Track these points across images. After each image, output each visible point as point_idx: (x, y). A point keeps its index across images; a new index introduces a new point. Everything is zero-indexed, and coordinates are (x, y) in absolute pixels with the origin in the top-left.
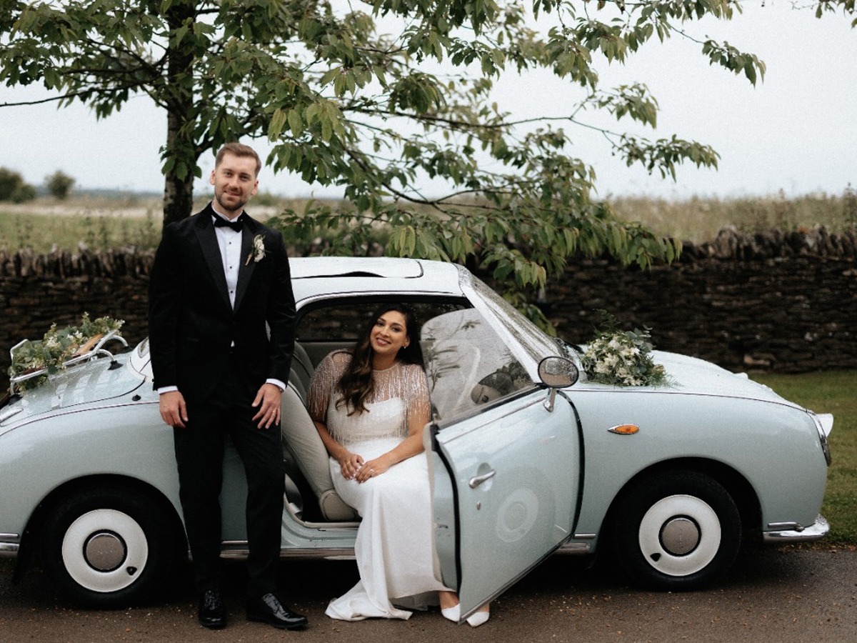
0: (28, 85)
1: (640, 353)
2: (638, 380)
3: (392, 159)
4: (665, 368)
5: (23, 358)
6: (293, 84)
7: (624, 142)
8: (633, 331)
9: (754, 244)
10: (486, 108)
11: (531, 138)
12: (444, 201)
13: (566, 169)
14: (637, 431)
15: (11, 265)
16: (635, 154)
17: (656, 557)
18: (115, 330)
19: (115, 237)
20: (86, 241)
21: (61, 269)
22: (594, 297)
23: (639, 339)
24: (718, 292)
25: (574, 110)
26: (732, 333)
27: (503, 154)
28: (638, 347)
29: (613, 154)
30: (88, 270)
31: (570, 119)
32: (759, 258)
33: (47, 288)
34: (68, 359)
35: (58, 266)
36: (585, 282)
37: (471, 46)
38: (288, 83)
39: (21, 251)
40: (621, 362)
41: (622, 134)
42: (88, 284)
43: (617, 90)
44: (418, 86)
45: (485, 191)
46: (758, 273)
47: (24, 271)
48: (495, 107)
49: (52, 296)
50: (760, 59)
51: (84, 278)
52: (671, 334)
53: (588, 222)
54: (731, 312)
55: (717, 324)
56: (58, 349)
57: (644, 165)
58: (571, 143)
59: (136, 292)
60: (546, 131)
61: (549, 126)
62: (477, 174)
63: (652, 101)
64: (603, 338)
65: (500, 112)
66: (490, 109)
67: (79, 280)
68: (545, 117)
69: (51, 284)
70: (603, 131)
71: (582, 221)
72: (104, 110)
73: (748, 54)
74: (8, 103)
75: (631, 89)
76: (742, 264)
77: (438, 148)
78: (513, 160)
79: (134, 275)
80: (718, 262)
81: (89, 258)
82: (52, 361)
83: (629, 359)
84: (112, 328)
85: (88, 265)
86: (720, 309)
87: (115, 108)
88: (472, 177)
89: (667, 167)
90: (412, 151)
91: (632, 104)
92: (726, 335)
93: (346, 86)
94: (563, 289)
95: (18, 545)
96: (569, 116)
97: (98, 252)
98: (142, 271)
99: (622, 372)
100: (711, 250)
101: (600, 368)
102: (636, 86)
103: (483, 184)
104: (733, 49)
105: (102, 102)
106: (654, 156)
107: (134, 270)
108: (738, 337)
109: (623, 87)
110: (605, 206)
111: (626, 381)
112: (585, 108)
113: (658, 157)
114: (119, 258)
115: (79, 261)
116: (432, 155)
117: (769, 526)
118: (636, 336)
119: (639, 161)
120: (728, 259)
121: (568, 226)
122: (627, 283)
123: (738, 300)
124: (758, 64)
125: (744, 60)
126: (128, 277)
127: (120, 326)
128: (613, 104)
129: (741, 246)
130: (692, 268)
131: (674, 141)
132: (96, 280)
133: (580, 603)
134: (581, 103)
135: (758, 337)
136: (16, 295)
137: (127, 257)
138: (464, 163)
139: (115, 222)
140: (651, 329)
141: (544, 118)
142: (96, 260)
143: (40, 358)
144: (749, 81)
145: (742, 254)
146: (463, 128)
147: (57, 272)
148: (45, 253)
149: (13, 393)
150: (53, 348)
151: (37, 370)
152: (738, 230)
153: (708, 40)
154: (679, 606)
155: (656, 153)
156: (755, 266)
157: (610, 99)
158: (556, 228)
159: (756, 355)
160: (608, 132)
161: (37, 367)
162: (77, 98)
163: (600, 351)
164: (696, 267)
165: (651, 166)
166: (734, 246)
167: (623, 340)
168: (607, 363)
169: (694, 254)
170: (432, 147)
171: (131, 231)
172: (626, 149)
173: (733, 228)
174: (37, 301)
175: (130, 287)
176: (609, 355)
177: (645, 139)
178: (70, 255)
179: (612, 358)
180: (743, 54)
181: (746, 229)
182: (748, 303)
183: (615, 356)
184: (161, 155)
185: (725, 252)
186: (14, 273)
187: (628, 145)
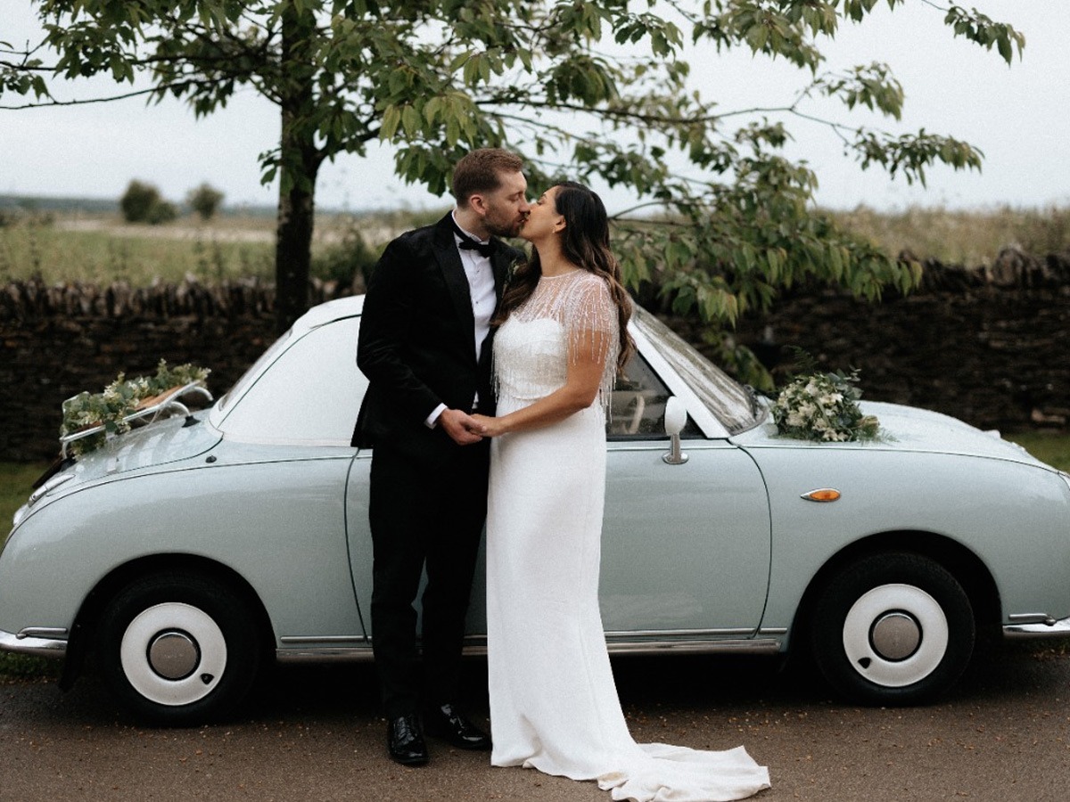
0: (91, 78)
1: (843, 400)
2: (842, 433)
3: (560, 163)
4: (879, 420)
5: (76, 413)
6: (412, 72)
7: (860, 139)
8: (836, 374)
9: (1045, 268)
10: (685, 98)
11: (743, 135)
12: (622, 217)
13: (780, 175)
14: (838, 497)
15: (102, 302)
16: (875, 152)
17: (865, 662)
18: (198, 381)
19: (234, 266)
20: (197, 272)
21: (164, 307)
22: (837, 336)
23: (844, 382)
24: (1000, 329)
25: (795, 98)
26: (1016, 382)
27: (700, 157)
28: (842, 392)
29: (846, 154)
30: (197, 309)
31: (791, 110)
32: (1052, 286)
33: (146, 331)
34: (129, 413)
35: (160, 303)
36: (826, 318)
37: (640, 20)
38: (404, 71)
39: (115, 285)
40: (819, 413)
41: (858, 128)
42: (196, 325)
43: (851, 72)
44: (580, 73)
45: (679, 204)
46: (1049, 305)
47: (118, 310)
48: (696, 95)
49: (153, 340)
50: (1016, 29)
51: (192, 318)
52: (936, 383)
53: (800, 242)
54: (1015, 354)
55: (996, 370)
56: (117, 400)
57: (885, 167)
58: (793, 140)
59: (256, 335)
60: (762, 126)
61: (765, 119)
62: (667, 182)
63: (894, 86)
64: (798, 381)
65: (704, 101)
66: (690, 98)
67: (186, 320)
68: (759, 107)
69: (151, 326)
70: (833, 125)
71: (792, 241)
72: (204, 107)
73: (1002, 24)
74: (77, 100)
75: (869, 71)
76: (1029, 293)
77: (618, 149)
78: (712, 163)
79: (255, 314)
80: (998, 291)
81: (198, 293)
82: (110, 416)
83: (830, 408)
84: (194, 378)
85: (197, 301)
86: (1001, 351)
87: (219, 104)
88: (661, 185)
89: (914, 169)
90: (585, 153)
91: (870, 91)
92: (1008, 384)
93: (478, 73)
94: (797, 327)
95: (66, 642)
96: (789, 106)
97: (210, 285)
98: (265, 309)
99: (820, 423)
100: (989, 276)
101: (794, 420)
102: (875, 67)
103: (677, 195)
104: (983, 17)
105: (202, 96)
106: (897, 156)
107: (254, 308)
108: (1024, 387)
109: (859, 69)
110: (828, 220)
111: (826, 436)
112: (810, 96)
113: (901, 157)
114: (236, 292)
115: (186, 297)
116: (609, 158)
117: (1010, 619)
118: (839, 378)
119: (879, 163)
120: (1012, 287)
121: (774, 246)
122: (880, 319)
123: (1024, 340)
124: (1014, 35)
125: (996, 32)
126: (247, 316)
127: (206, 376)
128: (845, 90)
129: (1028, 270)
130: (964, 299)
131: (922, 136)
132: (207, 320)
133: (767, 722)
134: (804, 89)
135: (1050, 387)
136: (107, 340)
137: (246, 291)
138: (650, 168)
139: (231, 247)
140: (859, 370)
141: (757, 109)
142: (207, 296)
143: (95, 411)
144: (1002, 59)
145: (1030, 280)
146: (663, 124)
147: (159, 311)
148: (145, 287)
149: (65, 457)
150: (111, 399)
151: (93, 426)
152: (1025, 249)
153: (952, 6)
154: (892, 726)
155: (899, 152)
156: (1046, 296)
157: (842, 83)
158: (758, 250)
159: (1048, 409)
160: (839, 125)
161: (91, 423)
162: (169, 93)
163: (793, 399)
164: (968, 297)
165: (894, 169)
166: (1019, 270)
167: (822, 384)
168: (801, 414)
169: (966, 281)
170: (611, 148)
171: (252, 259)
172: (863, 148)
173: (1019, 248)
174: (134, 347)
175: (248, 329)
176: (804, 403)
177: (888, 134)
178: (175, 289)
179: (808, 407)
180: (996, 24)
181: (1037, 247)
182: (1037, 343)
183: (811, 405)
184: (261, 162)
185: (1008, 278)
186: (105, 311)
187: (865, 142)
